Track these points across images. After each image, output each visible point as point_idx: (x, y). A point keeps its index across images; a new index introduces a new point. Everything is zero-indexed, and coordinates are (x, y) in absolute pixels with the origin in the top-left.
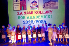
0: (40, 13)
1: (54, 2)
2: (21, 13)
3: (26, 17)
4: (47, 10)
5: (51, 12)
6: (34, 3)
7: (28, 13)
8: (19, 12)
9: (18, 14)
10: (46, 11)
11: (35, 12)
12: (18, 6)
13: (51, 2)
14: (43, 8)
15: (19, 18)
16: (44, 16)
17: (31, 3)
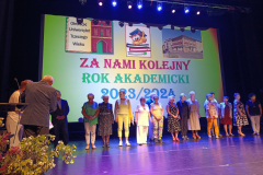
0: (157, 68)
1: (191, 39)
2: (95, 63)
3: (111, 78)
4: (175, 60)
5: (186, 66)
6: (138, 36)
7: (119, 64)
8: (86, 60)
9: (82, 66)
10: (174, 62)
11: (142, 64)
12: (84, 38)
13: (184, 40)
14: (164, 52)
15: (85, 78)
16: (168, 76)
17: (128, 35)
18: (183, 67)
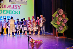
0: (6, 8)
5: (19, 7)
10: (14, 6)
16: (11, 11)
18: (18, 7)
